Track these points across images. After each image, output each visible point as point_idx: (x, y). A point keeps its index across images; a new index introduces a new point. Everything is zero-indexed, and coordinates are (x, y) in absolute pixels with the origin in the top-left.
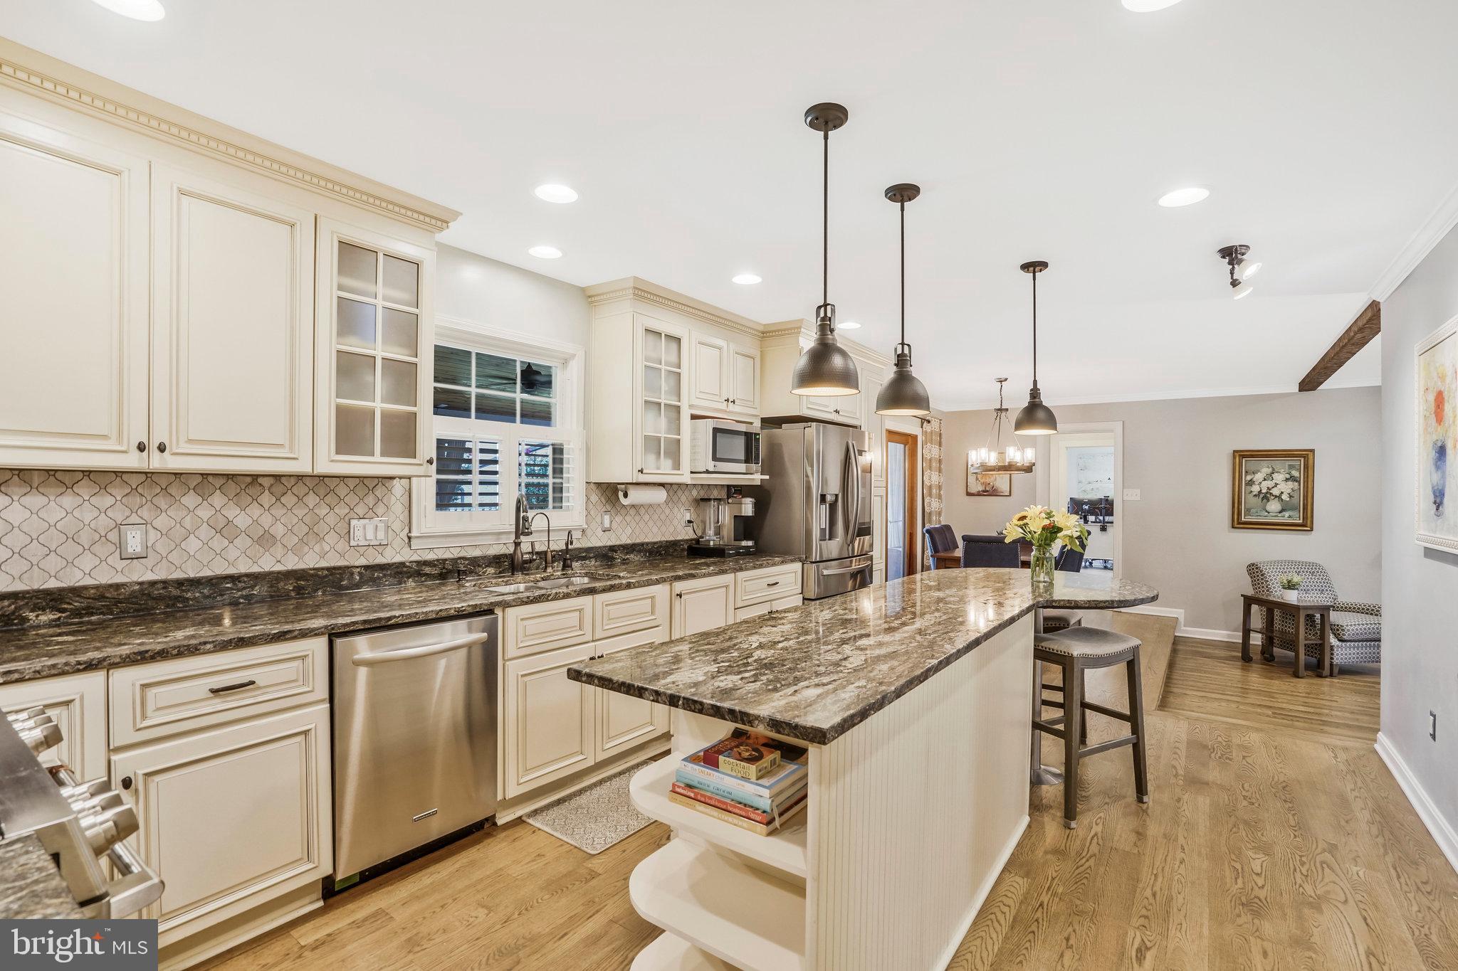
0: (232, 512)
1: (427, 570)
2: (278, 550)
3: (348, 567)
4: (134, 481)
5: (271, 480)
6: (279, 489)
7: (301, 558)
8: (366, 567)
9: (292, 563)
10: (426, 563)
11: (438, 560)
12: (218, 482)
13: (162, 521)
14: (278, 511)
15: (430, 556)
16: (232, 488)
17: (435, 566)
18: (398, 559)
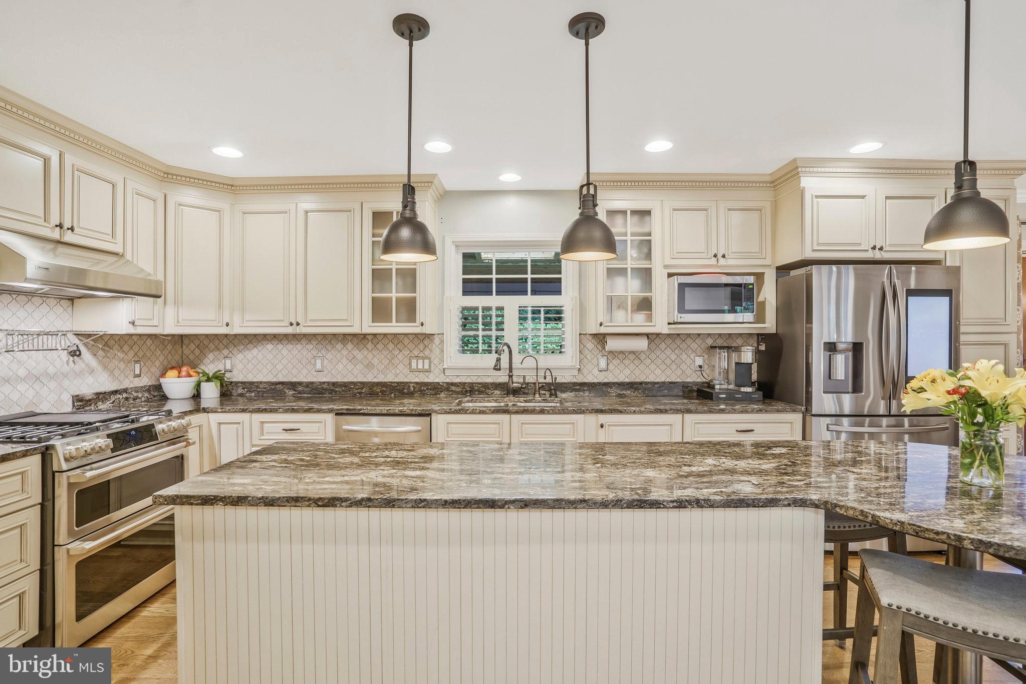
0: (356, 352)
1: (453, 388)
2: (375, 371)
3: (407, 383)
4: (319, 338)
5: (372, 336)
6: (375, 341)
7: (386, 376)
8: (417, 383)
9: (381, 379)
10: (453, 384)
11: (460, 383)
12: (350, 338)
13: (329, 356)
14: (375, 352)
15: (457, 380)
16: (356, 341)
17: (458, 386)
18: (437, 380)
